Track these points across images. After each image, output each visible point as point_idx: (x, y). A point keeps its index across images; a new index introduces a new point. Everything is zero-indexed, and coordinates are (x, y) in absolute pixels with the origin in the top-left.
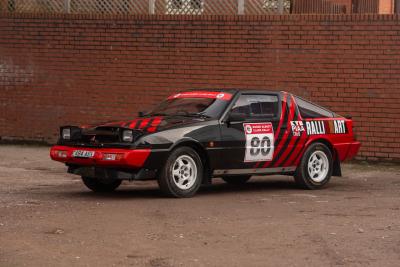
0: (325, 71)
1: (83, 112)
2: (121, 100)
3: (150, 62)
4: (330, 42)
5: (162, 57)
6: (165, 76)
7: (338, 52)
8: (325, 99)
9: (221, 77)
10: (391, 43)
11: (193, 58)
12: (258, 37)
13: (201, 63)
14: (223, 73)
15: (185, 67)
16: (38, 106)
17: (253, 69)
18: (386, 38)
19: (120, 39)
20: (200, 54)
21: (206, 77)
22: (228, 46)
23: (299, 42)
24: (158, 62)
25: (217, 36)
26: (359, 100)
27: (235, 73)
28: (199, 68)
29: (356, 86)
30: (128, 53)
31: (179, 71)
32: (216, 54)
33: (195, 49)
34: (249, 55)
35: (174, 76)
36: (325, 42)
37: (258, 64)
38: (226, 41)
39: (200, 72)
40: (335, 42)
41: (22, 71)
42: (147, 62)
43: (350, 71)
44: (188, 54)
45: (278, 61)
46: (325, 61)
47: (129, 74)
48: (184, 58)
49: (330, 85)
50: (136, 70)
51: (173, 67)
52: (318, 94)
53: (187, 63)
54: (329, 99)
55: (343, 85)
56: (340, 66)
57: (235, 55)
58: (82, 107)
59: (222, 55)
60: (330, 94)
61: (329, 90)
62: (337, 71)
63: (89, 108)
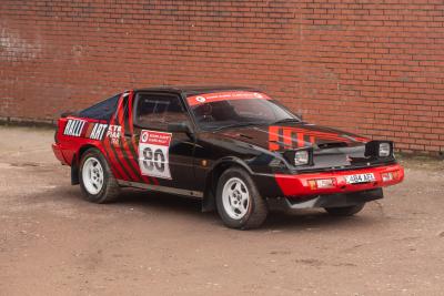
0: (354, 50)
1: (94, 92)
2: (134, 80)
3: (164, 37)
4: (358, 17)
5: (176, 33)
6: (180, 53)
7: (369, 28)
8: (354, 82)
9: (240, 56)
10: (428, 19)
11: (209, 34)
12: (281, 10)
13: (218, 39)
14: (243, 50)
15: (201, 44)
16: (47, 84)
17: (275, 47)
18: (422, 13)
19: (132, 11)
20: (217, 29)
21: (224, 55)
22: (248, 20)
23: (325, 17)
24: (171, 38)
25: (235, 9)
26: (392, 84)
27: (254, 51)
28: (216, 44)
29: (388, 68)
30: (140, 27)
31: (195, 48)
32: (234, 30)
33: (212, 24)
34: (270, 31)
35: (189, 53)
36: (354, 17)
37: (281, 42)
38: (246, 15)
39: (218, 50)
40: (366, 17)
41: (29, 46)
43: (382, 51)
44: (204, 29)
45: (302, 38)
46: (354, 39)
47: (142, 51)
48: (200, 33)
49: (360, 67)
50: (148, 46)
51: (188, 43)
52: (347, 76)
53: (203, 38)
54: (358, 82)
55: (375, 67)
56: (371, 45)
57: (255, 31)
58: (92, 87)
59: (241, 30)
60: (360, 77)
61: (359, 72)
62: (367, 50)
63: (100, 88)
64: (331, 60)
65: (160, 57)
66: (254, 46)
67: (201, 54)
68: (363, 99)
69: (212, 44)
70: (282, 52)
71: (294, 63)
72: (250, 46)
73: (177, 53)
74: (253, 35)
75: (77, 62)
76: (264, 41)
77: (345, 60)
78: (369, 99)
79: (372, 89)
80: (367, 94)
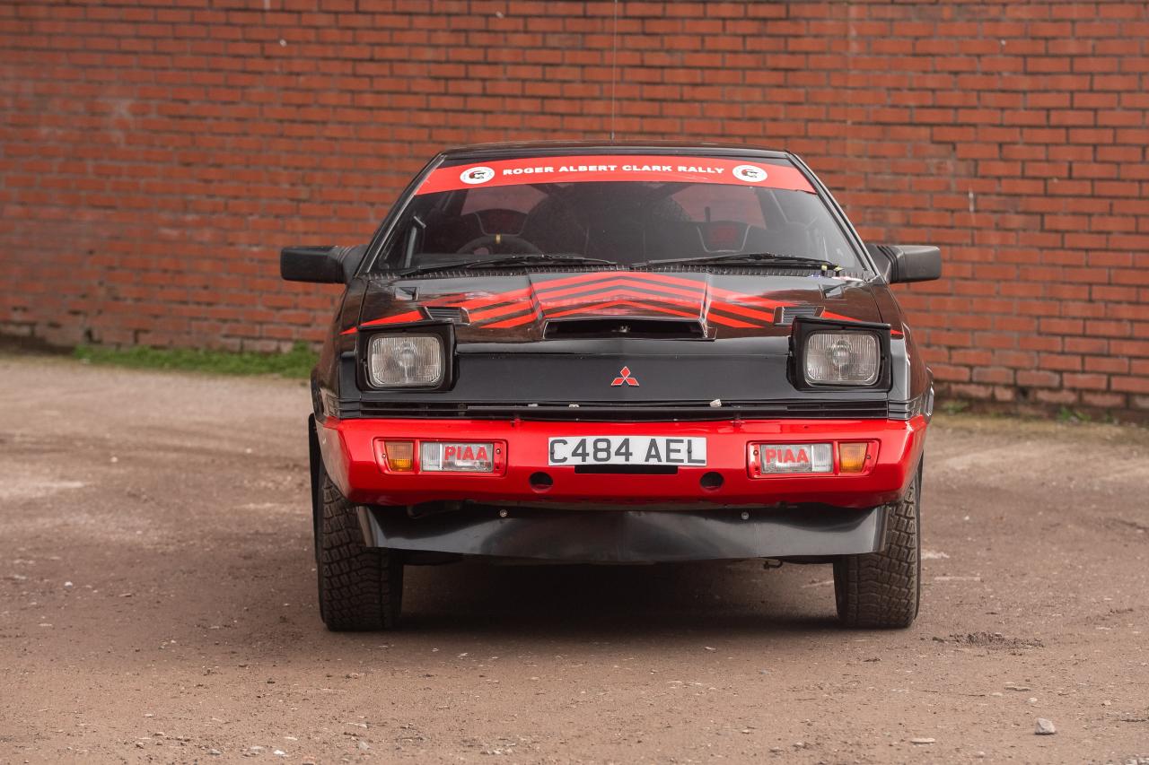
0: (1025, 83)
1: (173, 233)
2: (303, 191)
3: (402, 53)
5: (442, 38)
6: (456, 103)
8: (1024, 187)
9: (650, 109)
11: (553, 41)
13: (582, 57)
14: (660, 92)
15: (524, 72)
17: (765, 77)
21: (599, 107)
24: (429, 54)
27: (700, 93)
28: (574, 73)
29: (1138, 136)
30: (324, 20)
31: (504, 87)
32: (634, 26)
34: (751, 27)
35: (485, 104)
37: (784, 61)
39: (578, 90)
42: (391, 53)
43: (1117, 83)
44: (536, 25)
45: (854, 47)
46: (1024, 46)
47: (331, 98)
48: (519, 39)
49: (1045, 136)
50: (354, 84)
51: (483, 71)
52: (1000, 168)
53: (532, 56)
54: (1038, 187)
55: (1090, 136)
56: (1080, 65)
57: (703, 27)
58: (166, 216)
59: (653, 26)
60: (1045, 170)
61: (1040, 153)
62: (1069, 82)
63: (190, 217)
64: (950, 116)
65: (389, 117)
66: (698, 76)
67: (525, 105)
68: (1053, 239)
69: (560, 73)
70: (785, 95)
71: (826, 129)
72: (682, 76)
73: (448, 102)
74: (696, 43)
75: (117, 135)
76: (730, 60)
77: (998, 117)
78: (1070, 240)
79: (1087, 205)
80: (1064, 223)
